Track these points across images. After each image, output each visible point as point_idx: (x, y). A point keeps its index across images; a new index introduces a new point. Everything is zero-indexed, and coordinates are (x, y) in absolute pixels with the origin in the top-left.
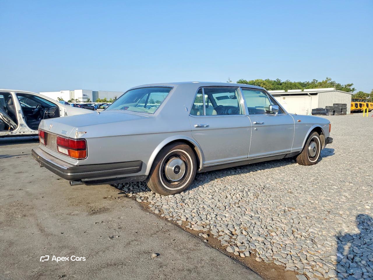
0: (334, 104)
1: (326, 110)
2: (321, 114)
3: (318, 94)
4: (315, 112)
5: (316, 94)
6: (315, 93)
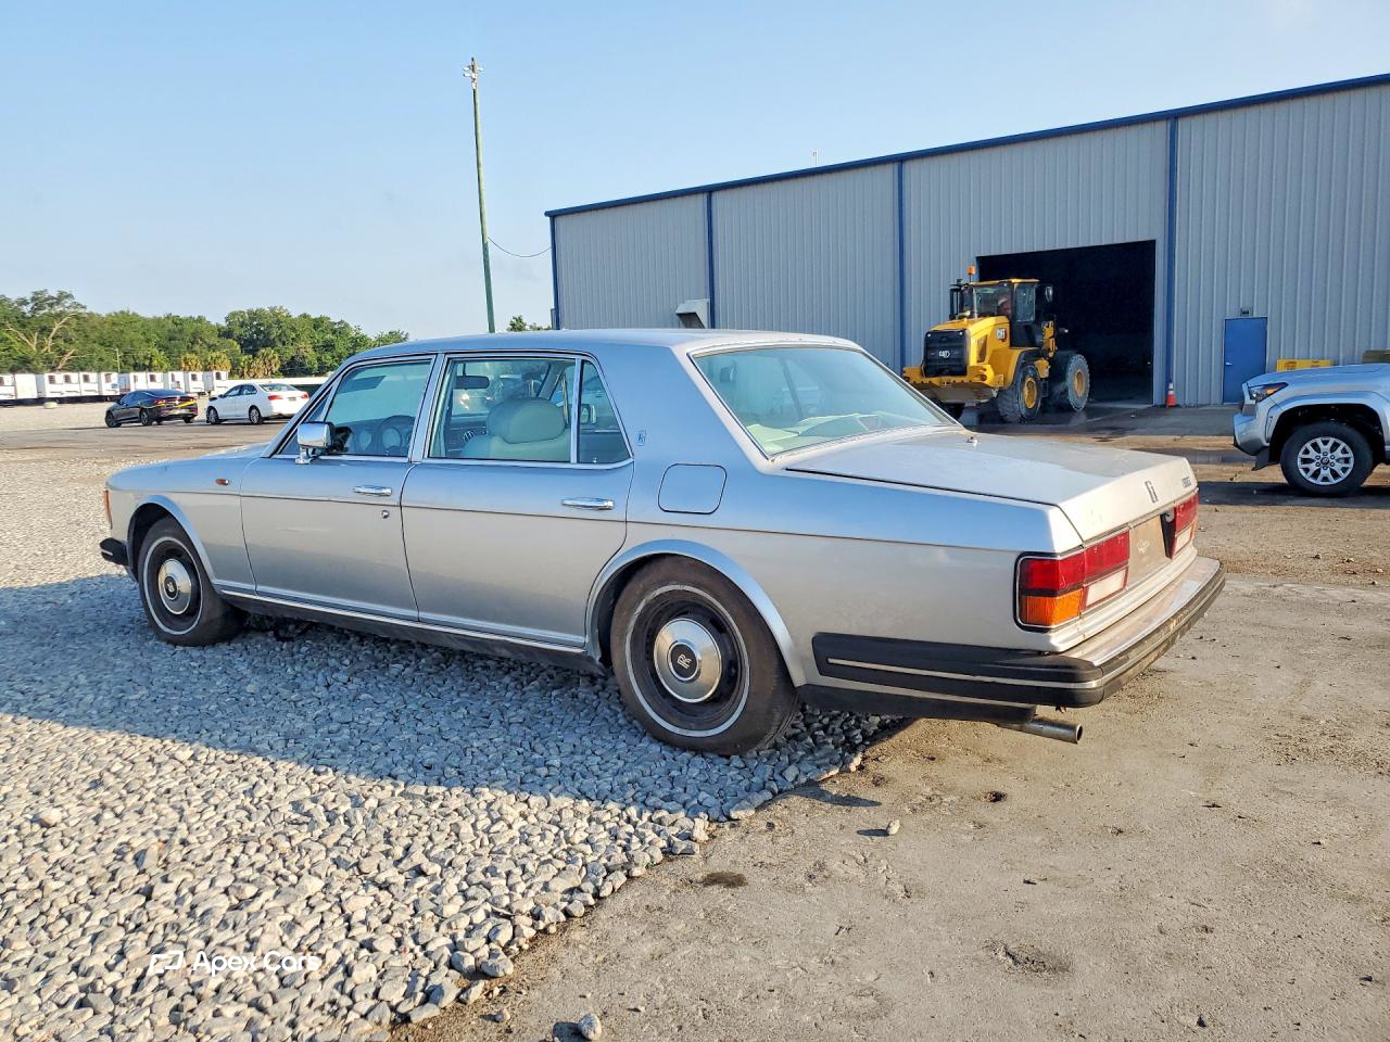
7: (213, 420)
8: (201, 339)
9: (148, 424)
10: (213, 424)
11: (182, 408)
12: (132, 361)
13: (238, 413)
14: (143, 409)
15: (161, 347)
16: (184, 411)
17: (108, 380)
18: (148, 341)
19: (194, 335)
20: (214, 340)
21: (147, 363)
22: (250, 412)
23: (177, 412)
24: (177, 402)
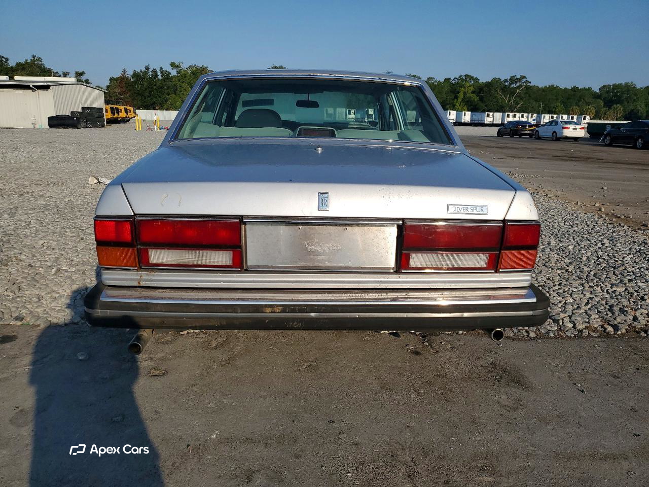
0: (83, 108)
1: (75, 119)
2: (68, 126)
3: (51, 88)
4: (55, 122)
5: (47, 88)
6: (46, 84)
7: (537, 137)
8: (584, 99)
9: (512, 136)
10: (537, 139)
11: (529, 130)
12: (547, 109)
13: (547, 134)
14: (511, 130)
15: (562, 102)
16: (528, 132)
17: (532, 117)
18: (557, 99)
19: (580, 97)
20: (590, 100)
21: (554, 110)
22: (553, 134)
23: (526, 132)
24: (527, 127)
